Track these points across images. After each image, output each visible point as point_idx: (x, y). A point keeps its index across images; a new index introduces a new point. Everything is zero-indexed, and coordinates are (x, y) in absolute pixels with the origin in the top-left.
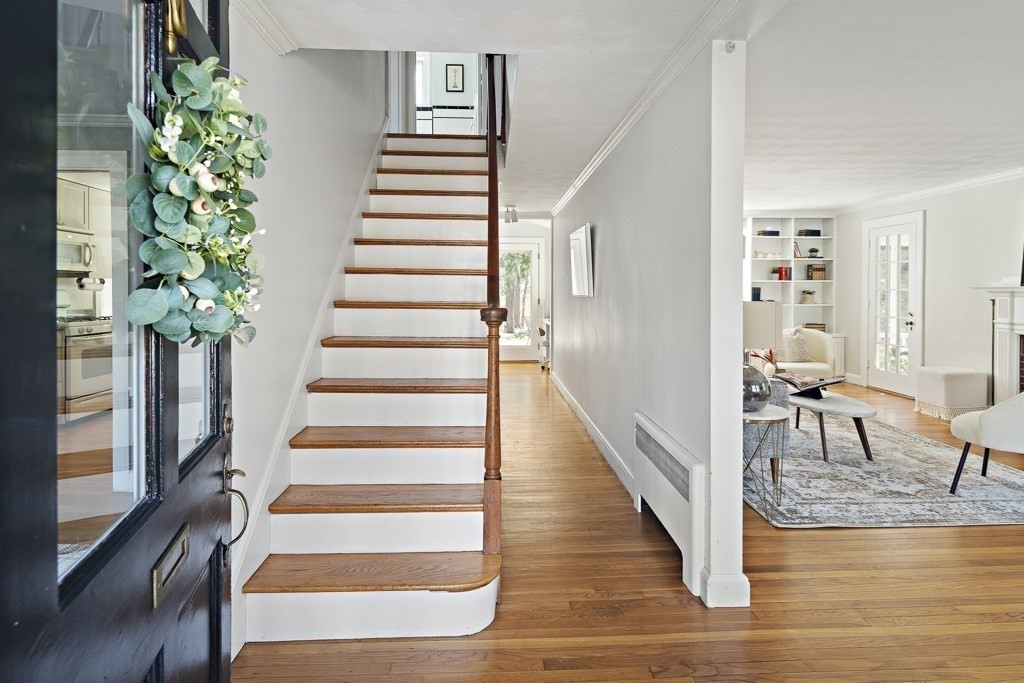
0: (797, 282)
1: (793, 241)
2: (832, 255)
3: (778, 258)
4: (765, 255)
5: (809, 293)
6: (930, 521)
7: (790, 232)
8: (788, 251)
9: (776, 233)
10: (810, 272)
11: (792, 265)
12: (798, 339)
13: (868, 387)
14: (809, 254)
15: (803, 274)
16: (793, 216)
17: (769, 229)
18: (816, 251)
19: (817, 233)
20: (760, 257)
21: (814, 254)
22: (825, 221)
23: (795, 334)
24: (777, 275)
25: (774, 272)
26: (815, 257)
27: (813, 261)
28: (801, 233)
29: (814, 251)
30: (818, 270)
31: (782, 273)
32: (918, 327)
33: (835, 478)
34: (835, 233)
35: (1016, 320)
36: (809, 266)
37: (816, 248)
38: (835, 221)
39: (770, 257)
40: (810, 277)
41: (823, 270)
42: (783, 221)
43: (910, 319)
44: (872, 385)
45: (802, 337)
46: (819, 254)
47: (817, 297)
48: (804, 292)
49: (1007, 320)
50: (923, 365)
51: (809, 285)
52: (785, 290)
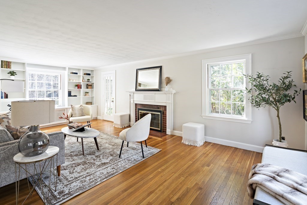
0: (83, 89)
1: (82, 76)
2: (94, 81)
3: (77, 81)
4: (73, 80)
5: (87, 93)
6: (112, 174)
7: (81, 74)
8: (80, 79)
9: (77, 73)
10: (88, 86)
11: (82, 84)
12: (81, 109)
13: (103, 120)
14: (87, 81)
15: (86, 87)
16: (82, 69)
17: (74, 72)
18: (89, 80)
19: (89, 74)
20: (71, 81)
21: (89, 81)
22: (92, 71)
23: (80, 107)
24: (77, 87)
25: (76, 86)
26: (89, 82)
27: (88, 83)
28: (85, 74)
29: (88, 80)
30: (90, 86)
31: (79, 86)
32: (114, 102)
33: (85, 163)
34: (95, 74)
35: (134, 100)
36: (87, 84)
37: (89, 79)
38: (94, 71)
39: (74, 81)
40: (87, 88)
41: (91, 86)
42: (79, 70)
43: (113, 100)
44: (104, 119)
45: (82, 108)
46: (90, 81)
47: (90, 94)
48: (86, 92)
49: (133, 100)
50: (116, 113)
51: (87, 90)
52: (80, 92)
